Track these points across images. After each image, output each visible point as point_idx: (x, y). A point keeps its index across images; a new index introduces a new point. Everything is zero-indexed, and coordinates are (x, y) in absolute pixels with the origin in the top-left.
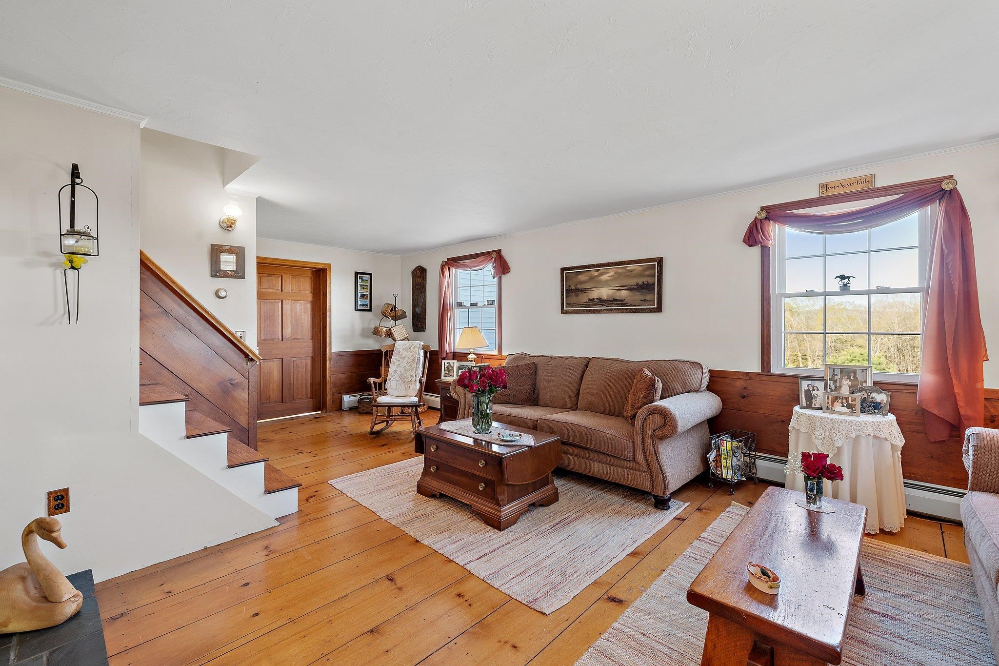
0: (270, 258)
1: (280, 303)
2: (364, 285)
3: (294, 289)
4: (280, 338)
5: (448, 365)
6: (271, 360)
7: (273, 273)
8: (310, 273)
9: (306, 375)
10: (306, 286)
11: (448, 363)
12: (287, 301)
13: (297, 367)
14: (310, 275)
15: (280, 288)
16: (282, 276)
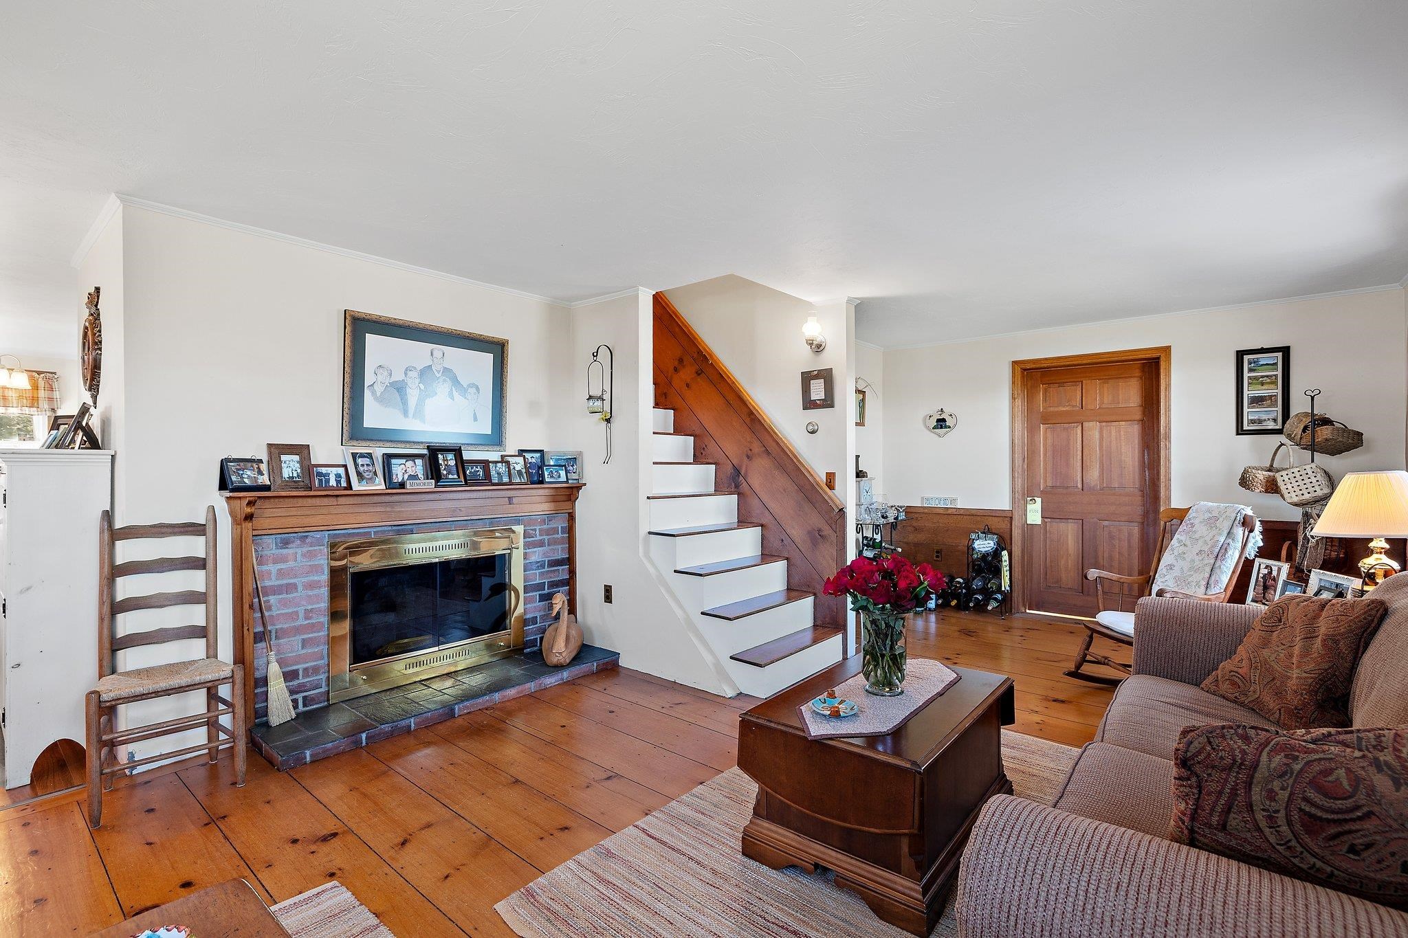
0: (1046, 359)
1: (1080, 427)
2: (1262, 377)
3: (1106, 401)
4: (1080, 485)
5: (1266, 571)
6: (1064, 520)
7: (1066, 380)
8: (1137, 370)
9: (1129, 555)
10: (1130, 394)
11: (1267, 567)
12: (1091, 424)
13: (1111, 537)
14: (1137, 373)
15: (1079, 404)
16: (1082, 382)
